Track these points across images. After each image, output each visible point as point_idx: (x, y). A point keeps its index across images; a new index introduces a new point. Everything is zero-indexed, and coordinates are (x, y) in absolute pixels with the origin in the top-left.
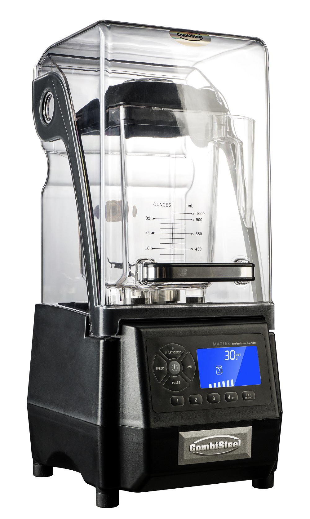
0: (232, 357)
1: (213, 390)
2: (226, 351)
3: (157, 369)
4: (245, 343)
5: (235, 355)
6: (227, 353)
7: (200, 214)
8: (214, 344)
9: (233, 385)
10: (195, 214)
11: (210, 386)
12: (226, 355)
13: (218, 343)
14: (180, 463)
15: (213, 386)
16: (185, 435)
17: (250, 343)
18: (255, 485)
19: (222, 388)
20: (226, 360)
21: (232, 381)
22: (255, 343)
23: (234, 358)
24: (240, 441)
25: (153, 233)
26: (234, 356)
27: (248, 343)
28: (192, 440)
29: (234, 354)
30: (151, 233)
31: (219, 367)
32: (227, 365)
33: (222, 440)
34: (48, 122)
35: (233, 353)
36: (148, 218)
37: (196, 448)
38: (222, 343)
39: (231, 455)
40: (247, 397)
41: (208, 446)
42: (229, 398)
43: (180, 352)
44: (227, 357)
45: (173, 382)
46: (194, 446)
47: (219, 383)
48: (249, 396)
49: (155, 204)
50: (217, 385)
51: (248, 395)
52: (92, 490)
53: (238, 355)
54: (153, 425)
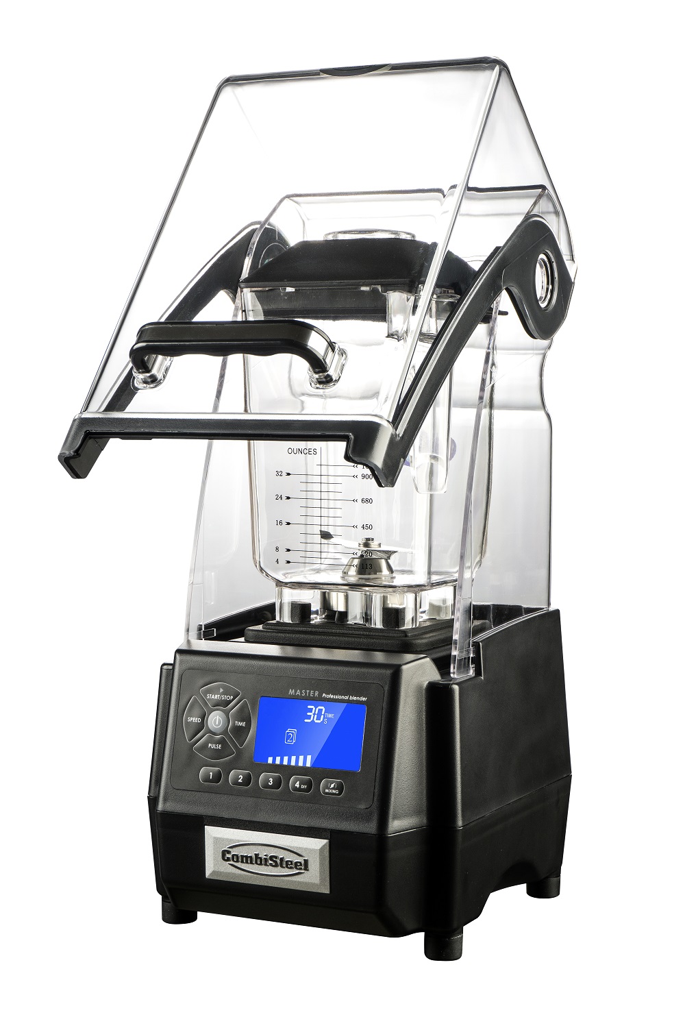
0: (318, 718)
1: (274, 768)
2: (309, 707)
3: (190, 719)
4: (347, 698)
5: (324, 715)
6: (311, 710)
8: (292, 692)
9: (308, 764)
11: (270, 760)
12: (309, 714)
13: (298, 691)
17: (355, 698)
19: (290, 767)
20: (306, 721)
21: (309, 758)
22: (364, 699)
23: (322, 719)
25: (288, 498)
26: (322, 716)
27: (351, 698)
29: (323, 713)
30: (284, 498)
31: (292, 731)
32: (306, 731)
35: (320, 711)
36: (279, 473)
38: (306, 693)
40: (329, 789)
42: (297, 785)
43: (232, 697)
44: (309, 717)
45: (210, 745)
47: (286, 758)
48: (332, 789)
50: (289, 760)
51: (332, 786)
53: (330, 716)
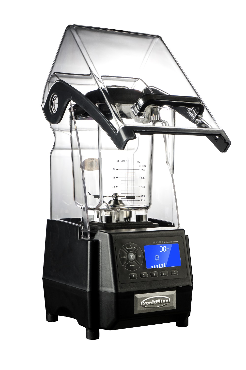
0: (165, 250)
1: (154, 270)
2: (161, 247)
3: (122, 257)
4: (172, 242)
5: (166, 249)
6: (161, 248)
7: (144, 166)
8: (154, 243)
9: (165, 267)
10: (141, 166)
11: (152, 267)
12: (161, 249)
14: (135, 313)
15: (153, 267)
16: (138, 296)
17: (174, 242)
18: (178, 325)
19: (159, 269)
20: (161, 252)
21: (165, 264)
22: (177, 242)
24: (169, 299)
25: (117, 178)
28: (142, 299)
30: (115, 178)
31: (157, 256)
32: (161, 255)
33: (159, 299)
34: (54, 112)
35: (165, 247)
36: (114, 169)
37: (144, 303)
38: (159, 242)
39: (164, 308)
40: (173, 273)
41: (151, 302)
42: (163, 274)
43: (135, 247)
44: (161, 250)
45: (131, 265)
46: (143, 302)
47: (157, 266)
48: (174, 273)
49: (118, 161)
50: (156, 267)
51: (174, 272)
52: (84, 329)
53: (168, 249)
54: (120, 290)
